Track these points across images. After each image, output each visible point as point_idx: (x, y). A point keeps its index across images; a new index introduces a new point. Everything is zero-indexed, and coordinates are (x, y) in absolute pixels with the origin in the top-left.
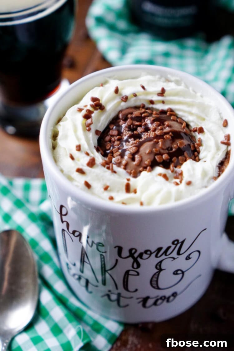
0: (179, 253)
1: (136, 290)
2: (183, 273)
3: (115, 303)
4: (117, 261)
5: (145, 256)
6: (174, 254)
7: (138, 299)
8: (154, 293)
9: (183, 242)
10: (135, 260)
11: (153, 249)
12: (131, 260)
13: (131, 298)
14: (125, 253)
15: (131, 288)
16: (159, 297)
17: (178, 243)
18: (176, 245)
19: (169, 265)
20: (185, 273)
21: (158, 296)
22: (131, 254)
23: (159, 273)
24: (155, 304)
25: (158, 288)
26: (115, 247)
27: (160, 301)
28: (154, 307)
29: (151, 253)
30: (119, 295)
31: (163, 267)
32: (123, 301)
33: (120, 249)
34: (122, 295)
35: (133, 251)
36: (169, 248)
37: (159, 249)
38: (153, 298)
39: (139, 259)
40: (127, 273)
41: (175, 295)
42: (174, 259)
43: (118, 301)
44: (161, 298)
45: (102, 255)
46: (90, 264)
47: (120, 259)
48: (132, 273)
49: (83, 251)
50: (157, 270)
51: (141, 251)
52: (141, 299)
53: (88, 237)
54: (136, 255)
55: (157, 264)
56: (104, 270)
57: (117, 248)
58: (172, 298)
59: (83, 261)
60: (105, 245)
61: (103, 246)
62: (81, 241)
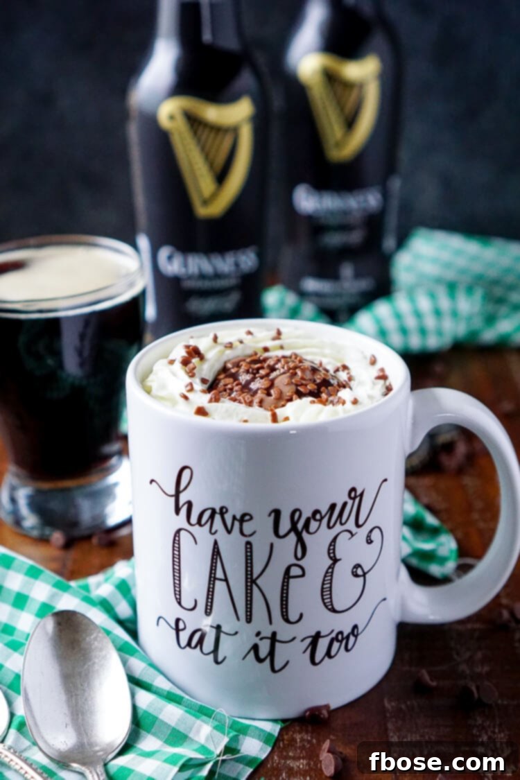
0: (357, 524)
1: (301, 616)
2: (364, 575)
3: (267, 663)
4: (272, 546)
5: (313, 526)
6: (352, 524)
7: (304, 639)
8: (327, 622)
9: (361, 496)
10: (300, 540)
11: (324, 507)
12: (292, 538)
13: (294, 639)
14: (285, 525)
15: (293, 616)
16: (333, 635)
17: (356, 496)
18: (354, 500)
19: (346, 552)
20: (367, 578)
21: (332, 631)
22: (294, 526)
23: (332, 567)
24: (328, 654)
25: (334, 610)
26: (270, 515)
27: (336, 645)
28: (328, 662)
29: (321, 519)
30: (274, 638)
31: (338, 555)
33: (277, 514)
34: (278, 637)
35: (297, 516)
36: (344, 506)
37: (333, 507)
38: (325, 636)
39: (305, 535)
40: (287, 575)
41: (355, 631)
42: (352, 534)
43: (272, 654)
44: (337, 638)
45: (248, 543)
46: (226, 580)
47: (276, 541)
48: (295, 571)
49: (216, 552)
50: (330, 562)
51: (307, 513)
52: (309, 640)
53: (227, 511)
54: (300, 526)
55: (330, 545)
56: (251, 582)
57: (273, 515)
58: (352, 639)
59: (212, 579)
60: (254, 515)
61: (251, 518)
62: (213, 531)
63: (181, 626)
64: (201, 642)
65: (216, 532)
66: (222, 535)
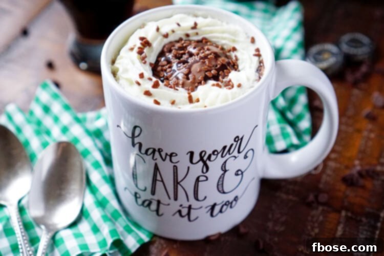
0: (239, 152)
1: (205, 198)
2: (242, 173)
3: (187, 217)
4: (189, 168)
5: (213, 157)
6: (236, 153)
7: (206, 207)
8: (220, 199)
9: (242, 139)
10: (205, 164)
11: (219, 149)
12: (201, 164)
13: (201, 207)
14: (196, 158)
15: (201, 197)
16: (224, 203)
17: (238, 140)
18: (237, 141)
19: (232, 166)
20: (244, 174)
21: (223, 202)
22: (202, 159)
23: (223, 174)
24: (221, 211)
25: (224, 193)
26: (187, 154)
27: (225, 207)
28: (220, 215)
29: (218, 153)
30: (190, 208)
31: (227, 168)
32: (194, 214)
33: (192, 154)
34: (193, 207)
35: (203, 154)
36: (232, 145)
37: (225, 148)
38: (219, 204)
39: (208, 162)
40: (198, 180)
41: (236, 199)
42: (235, 157)
43: (189, 214)
44: (225, 204)
45: (174, 166)
46: (162, 181)
47: (191, 166)
48: (202, 178)
49: (156, 168)
50: (222, 172)
51: (209, 152)
52: (209, 208)
53: (162, 151)
54: (205, 158)
55: (223, 164)
56: (176, 183)
57: (189, 154)
58: (234, 203)
59: (154, 180)
60: (178, 154)
61: (176, 155)
62: (155, 158)
63: (138, 196)
64: (149, 205)
65: (156, 159)
66: (159, 161)
